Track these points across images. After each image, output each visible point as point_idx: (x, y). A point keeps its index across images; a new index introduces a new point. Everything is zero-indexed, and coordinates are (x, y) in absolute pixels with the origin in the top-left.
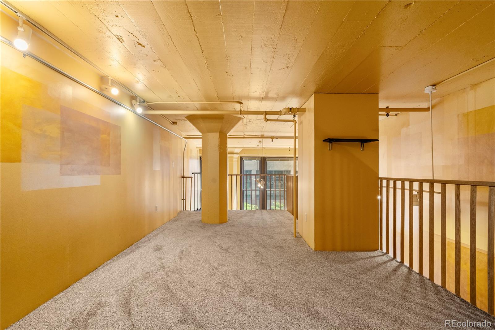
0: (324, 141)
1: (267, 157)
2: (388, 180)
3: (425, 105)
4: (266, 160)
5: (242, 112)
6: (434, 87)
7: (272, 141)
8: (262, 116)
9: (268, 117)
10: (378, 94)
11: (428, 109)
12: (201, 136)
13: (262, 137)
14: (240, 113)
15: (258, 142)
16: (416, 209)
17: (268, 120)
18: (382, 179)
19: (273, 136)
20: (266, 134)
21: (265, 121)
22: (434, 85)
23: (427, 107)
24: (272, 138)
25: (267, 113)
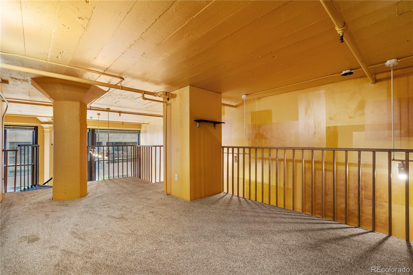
0: (195, 121)
1: (96, 129)
2: (228, 148)
3: (234, 104)
4: (95, 132)
5: (123, 88)
6: (247, 96)
7: (120, 115)
8: (140, 95)
9: (146, 96)
10: (221, 93)
11: (236, 107)
12: (52, 104)
13: (108, 110)
14: (121, 89)
15: (97, 114)
16: (236, 164)
17: (146, 99)
18: (223, 147)
19: (121, 111)
20: (112, 108)
21: (144, 99)
22: (246, 95)
23: (235, 105)
24: (120, 112)
25: (145, 93)
